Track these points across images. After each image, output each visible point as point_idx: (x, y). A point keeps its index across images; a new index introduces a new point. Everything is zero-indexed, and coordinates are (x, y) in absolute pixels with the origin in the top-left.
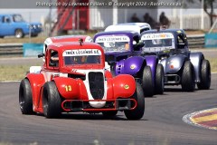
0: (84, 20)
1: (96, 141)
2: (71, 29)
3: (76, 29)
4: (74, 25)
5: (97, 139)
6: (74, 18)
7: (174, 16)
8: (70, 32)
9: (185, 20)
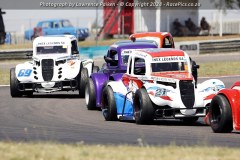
0: (128, 25)
1: (140, 140)
2: (116, 33)
3: (121, 33)
4: (119, 29)
6: (119, 23)
7: (214, 21)
8: (115, 36)
9: (225, 25)
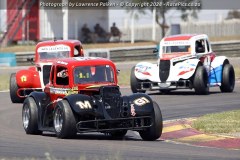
0: (33, 30)
1: (47, 154)
2: (21, 40)
3: (26, 39)
4: (24, 36)
5: (47, 151)
6: (23, 29)
7: (126, 27)
8: (19, 42)
9: (137, 31)
